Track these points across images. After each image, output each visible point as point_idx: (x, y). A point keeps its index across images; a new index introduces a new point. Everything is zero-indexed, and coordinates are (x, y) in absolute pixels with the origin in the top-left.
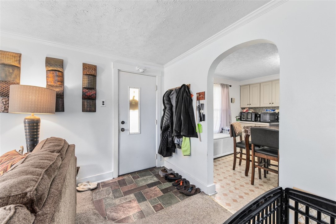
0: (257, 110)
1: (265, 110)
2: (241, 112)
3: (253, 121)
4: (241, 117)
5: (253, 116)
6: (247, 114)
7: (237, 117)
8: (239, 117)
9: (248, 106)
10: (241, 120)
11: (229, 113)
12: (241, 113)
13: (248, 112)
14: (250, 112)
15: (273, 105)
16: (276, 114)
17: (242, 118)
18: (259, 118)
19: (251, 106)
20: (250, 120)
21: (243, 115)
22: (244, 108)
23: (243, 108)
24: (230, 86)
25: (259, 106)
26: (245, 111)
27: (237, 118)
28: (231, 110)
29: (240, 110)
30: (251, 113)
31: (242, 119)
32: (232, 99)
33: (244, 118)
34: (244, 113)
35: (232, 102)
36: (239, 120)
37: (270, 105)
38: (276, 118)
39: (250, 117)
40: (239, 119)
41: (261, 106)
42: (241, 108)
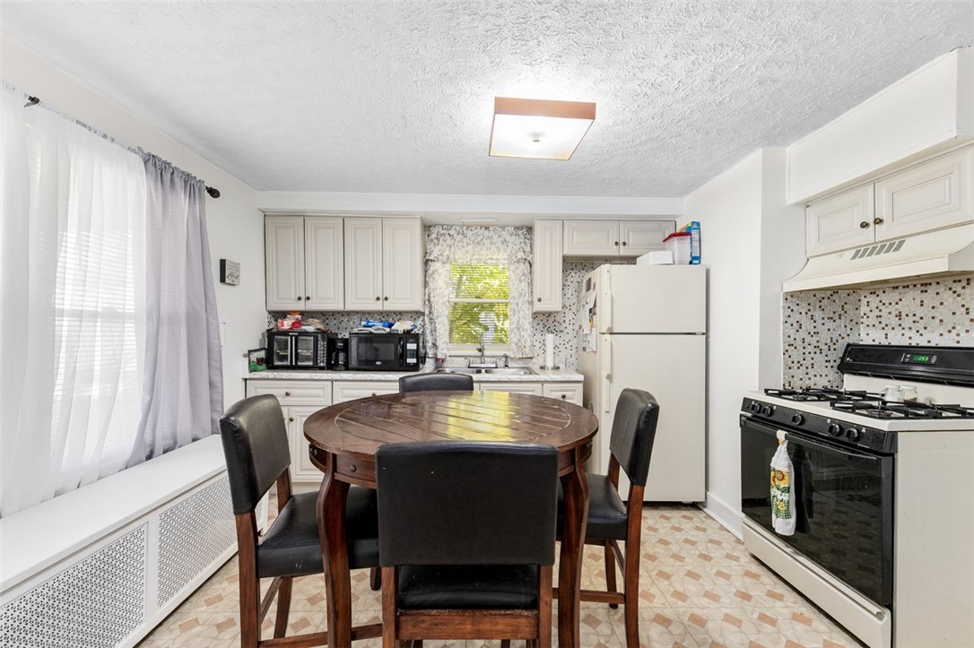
0: (332, 324)
1: (363, 323)
2: (268, 331)
3: (322, 368)
4: (270, 351)
5: (322, 345)
6: (296, 337)
7: (250, 351)
8: (262, 354)
9: (301, 306)
10: (271, 367)
11: (208, 336)
12: (271, 334)
13: (299, 330)
14: (310, 329)
15: (388, 306)
16: (400, 339)
17: (275, 357)
18: (342, 356)
19: (312, 306)
20: (311, 363)
21: (278, 342)
22: (283, 315)
23: (279, 315)
24: (214, 193)
25: (340, 307)
26: (287, 324)
27: (254, 357)
28: (216, 318)
29: (263, 324)
30: (314, 334)
31: (276, 363)
32: (223, 263)
33: (284, 358)
34: (285, 333)
35: (223, 280)
36: (264, 366)
37: (378, 306)
38: (400, 350)
39: (310, 353)
40: (260, 361)
41: (349, 307)
42: (270, 312)
